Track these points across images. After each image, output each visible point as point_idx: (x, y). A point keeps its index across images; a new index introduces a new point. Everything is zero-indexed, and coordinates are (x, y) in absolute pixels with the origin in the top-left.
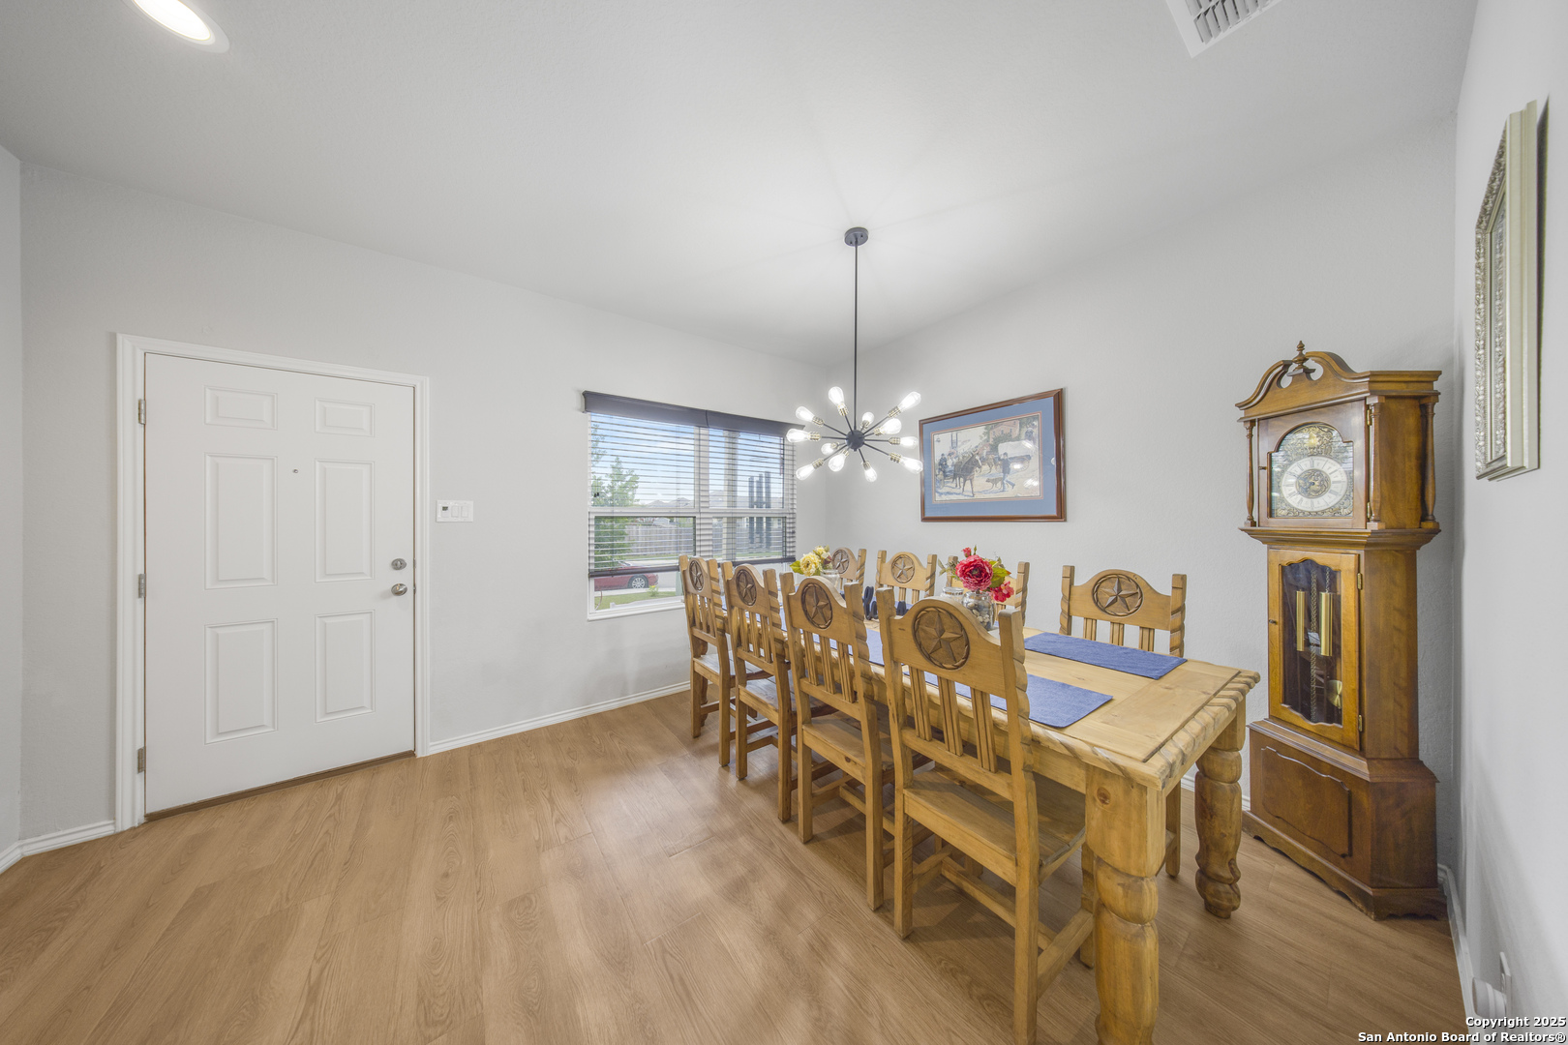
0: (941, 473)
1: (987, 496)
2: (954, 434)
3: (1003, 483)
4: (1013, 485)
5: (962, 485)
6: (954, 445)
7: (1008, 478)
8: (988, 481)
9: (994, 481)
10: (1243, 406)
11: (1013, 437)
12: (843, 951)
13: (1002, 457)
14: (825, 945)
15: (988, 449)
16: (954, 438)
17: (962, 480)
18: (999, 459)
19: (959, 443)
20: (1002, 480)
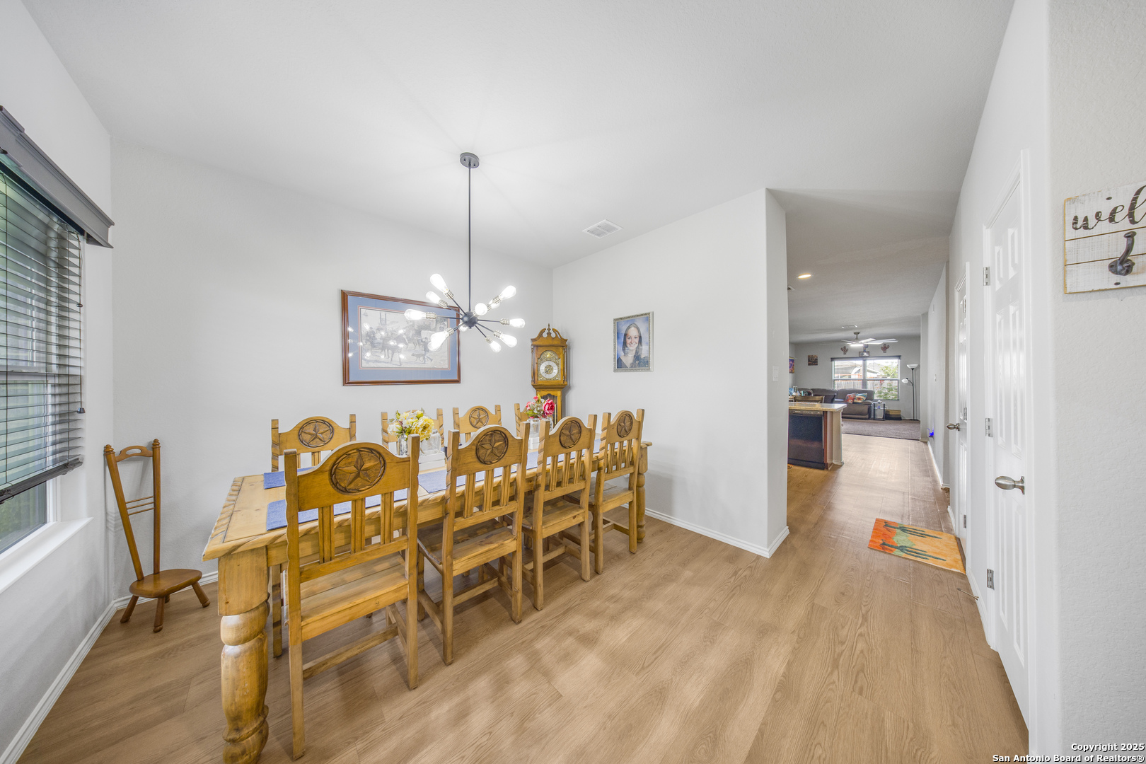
0: (369, 343)
1: (413, 366)
2: (383, 313)
3: (424, 358)
4: (432, 360)
5: (390, 355)
6: (383, 322)
7: (428, 355)
8: (413, 355)
9: (418, 356)
10: (532, 340)
11: (432, 328)
12: (612, 592)
13: (424, 340)
14: (612, 597)
15: (414, 332)
16: (383, 317)
17: (390, 351)
18: (422, 341)
19: (387, 322)
20: (424, 355)
